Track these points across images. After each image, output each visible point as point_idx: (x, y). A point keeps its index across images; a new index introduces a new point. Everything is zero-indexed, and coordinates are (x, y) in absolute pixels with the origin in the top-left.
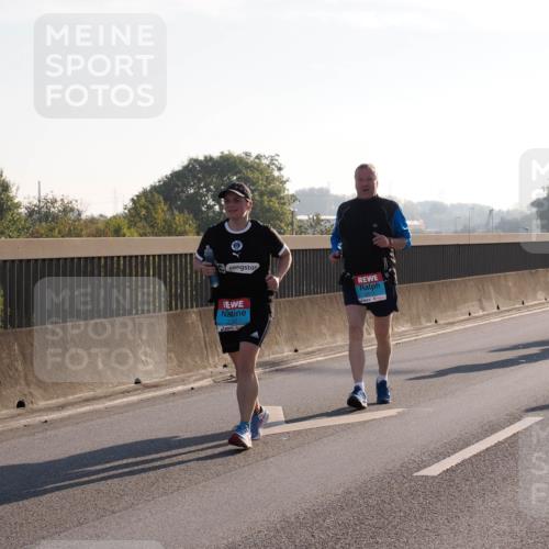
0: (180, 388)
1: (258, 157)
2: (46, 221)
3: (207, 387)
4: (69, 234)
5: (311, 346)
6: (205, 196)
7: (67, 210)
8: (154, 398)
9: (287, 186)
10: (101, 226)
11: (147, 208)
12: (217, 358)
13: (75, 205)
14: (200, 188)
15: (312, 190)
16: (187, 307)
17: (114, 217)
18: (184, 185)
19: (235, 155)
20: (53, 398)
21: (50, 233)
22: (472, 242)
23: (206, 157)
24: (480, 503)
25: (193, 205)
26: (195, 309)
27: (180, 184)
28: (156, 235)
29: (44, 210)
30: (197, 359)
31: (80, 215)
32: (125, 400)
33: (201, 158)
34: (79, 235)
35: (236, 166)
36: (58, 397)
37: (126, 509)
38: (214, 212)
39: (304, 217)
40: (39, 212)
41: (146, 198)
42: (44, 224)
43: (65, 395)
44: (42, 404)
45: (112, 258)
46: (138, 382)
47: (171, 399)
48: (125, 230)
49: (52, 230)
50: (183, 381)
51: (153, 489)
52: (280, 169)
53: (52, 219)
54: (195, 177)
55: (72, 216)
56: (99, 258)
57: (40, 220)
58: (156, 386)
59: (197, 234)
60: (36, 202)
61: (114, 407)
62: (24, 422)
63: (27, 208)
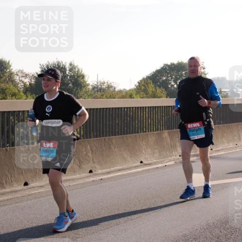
3: (172, 165)
4: (110, 97)
5: (218, 147)
6: (170, 80)
7: (109, 87)
8: (148, 170)
9: (207, 76)
10: (124, 94)
11: (144, 86)
12: (176, 153)
13: (113, 85)
14: (168, 77)
15: (218, 78)
16: (163, 130)
17: (130, 90)
18: (161, 75)
19: (184, 62)
20: (105, 169)
21: (102, 97)
23: (171, 63)
25: (165, 85)
26: (167, 131)
27: (159, 75)
28: (148, 98)
29: (100, 86)
30: (168, 153)
31: (115, 89)
32: (136, 170)
33: (169, 64)
34: (114, 98)
35: (184, 67)
36: (107, 168)
38: (174, 88)
40: (97, 88)
41: (144, 81)
42: (99, 93)
43: (110, 168)
44: (100, 171)
45: (130, 108)
46: (141, 162)
47: (156, 170)
48: (134, 96)
49: (102, 95)
50: (161, 162)
52: (204, 68)
53: (103, 91)
54: (166, 72)
55: (111, 89)
56: (124, 108)
57: (98, 91)
58: (149, 164)
59: (167, 97)
60: (96, 83)
61: (131, 173)
62: (92, 179)
63: (92, 86)
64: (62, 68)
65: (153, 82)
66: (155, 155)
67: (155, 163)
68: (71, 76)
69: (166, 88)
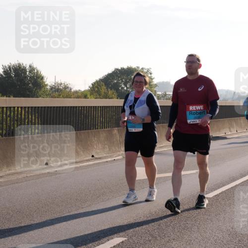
0: (110, 159)
1: (142, 69)
2: (58, 92)
3: (120, 159)
4: (67, 97)
5: (162, 144)
6: (121, 83)
7: (66, 87)
8: (99, 163)
9: (154, 80)
10: (79, 94)
11: (98, 88)
13: (69, 86)
14: (119, 80)
15: (163, 82)
16: (113, 127)
17: (85, 91)
18: (112, 79)
19: (133, 67)
21: (59, 96)
22: (227, 105)
24: (229, 208)
25: (116, 87)
26: (116, 128)
28: (101, 98)
29: (57, 87)
30: (117, 148)
31: (71, 89)
32: (87, 163)
33: (120, 68)
34: (70, 98)
35: (133, 72)
37: (87, 206)
38: (124, 90)
39: (160, 93)
40: (55, 88)
41: (97, 83)
42: (56, 93)
45: (84, 107)
46: (93, 156)
47: (106, 163)
48: (89, 96)
49: (60, 95)
50: (111, 157)
51: (98, 199)
52: (151, 74)
53: (60, 91)
54: (117, 76)
55: (68, 90)
56: (79, 107)
59: (117, 98)
60: (54, 84)
61: (83, 166)
62: (47, 171)
63: (50, 86)
64: (23, 69)
65: (105, 85)
66: (105, 150)
67: (105, 158)
68: (30, 77)
69: (117, 90)
